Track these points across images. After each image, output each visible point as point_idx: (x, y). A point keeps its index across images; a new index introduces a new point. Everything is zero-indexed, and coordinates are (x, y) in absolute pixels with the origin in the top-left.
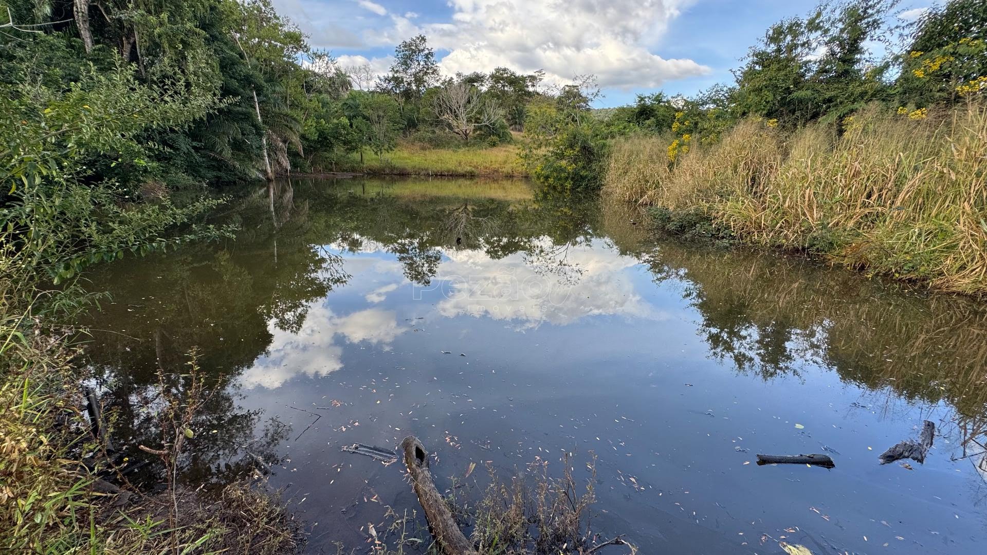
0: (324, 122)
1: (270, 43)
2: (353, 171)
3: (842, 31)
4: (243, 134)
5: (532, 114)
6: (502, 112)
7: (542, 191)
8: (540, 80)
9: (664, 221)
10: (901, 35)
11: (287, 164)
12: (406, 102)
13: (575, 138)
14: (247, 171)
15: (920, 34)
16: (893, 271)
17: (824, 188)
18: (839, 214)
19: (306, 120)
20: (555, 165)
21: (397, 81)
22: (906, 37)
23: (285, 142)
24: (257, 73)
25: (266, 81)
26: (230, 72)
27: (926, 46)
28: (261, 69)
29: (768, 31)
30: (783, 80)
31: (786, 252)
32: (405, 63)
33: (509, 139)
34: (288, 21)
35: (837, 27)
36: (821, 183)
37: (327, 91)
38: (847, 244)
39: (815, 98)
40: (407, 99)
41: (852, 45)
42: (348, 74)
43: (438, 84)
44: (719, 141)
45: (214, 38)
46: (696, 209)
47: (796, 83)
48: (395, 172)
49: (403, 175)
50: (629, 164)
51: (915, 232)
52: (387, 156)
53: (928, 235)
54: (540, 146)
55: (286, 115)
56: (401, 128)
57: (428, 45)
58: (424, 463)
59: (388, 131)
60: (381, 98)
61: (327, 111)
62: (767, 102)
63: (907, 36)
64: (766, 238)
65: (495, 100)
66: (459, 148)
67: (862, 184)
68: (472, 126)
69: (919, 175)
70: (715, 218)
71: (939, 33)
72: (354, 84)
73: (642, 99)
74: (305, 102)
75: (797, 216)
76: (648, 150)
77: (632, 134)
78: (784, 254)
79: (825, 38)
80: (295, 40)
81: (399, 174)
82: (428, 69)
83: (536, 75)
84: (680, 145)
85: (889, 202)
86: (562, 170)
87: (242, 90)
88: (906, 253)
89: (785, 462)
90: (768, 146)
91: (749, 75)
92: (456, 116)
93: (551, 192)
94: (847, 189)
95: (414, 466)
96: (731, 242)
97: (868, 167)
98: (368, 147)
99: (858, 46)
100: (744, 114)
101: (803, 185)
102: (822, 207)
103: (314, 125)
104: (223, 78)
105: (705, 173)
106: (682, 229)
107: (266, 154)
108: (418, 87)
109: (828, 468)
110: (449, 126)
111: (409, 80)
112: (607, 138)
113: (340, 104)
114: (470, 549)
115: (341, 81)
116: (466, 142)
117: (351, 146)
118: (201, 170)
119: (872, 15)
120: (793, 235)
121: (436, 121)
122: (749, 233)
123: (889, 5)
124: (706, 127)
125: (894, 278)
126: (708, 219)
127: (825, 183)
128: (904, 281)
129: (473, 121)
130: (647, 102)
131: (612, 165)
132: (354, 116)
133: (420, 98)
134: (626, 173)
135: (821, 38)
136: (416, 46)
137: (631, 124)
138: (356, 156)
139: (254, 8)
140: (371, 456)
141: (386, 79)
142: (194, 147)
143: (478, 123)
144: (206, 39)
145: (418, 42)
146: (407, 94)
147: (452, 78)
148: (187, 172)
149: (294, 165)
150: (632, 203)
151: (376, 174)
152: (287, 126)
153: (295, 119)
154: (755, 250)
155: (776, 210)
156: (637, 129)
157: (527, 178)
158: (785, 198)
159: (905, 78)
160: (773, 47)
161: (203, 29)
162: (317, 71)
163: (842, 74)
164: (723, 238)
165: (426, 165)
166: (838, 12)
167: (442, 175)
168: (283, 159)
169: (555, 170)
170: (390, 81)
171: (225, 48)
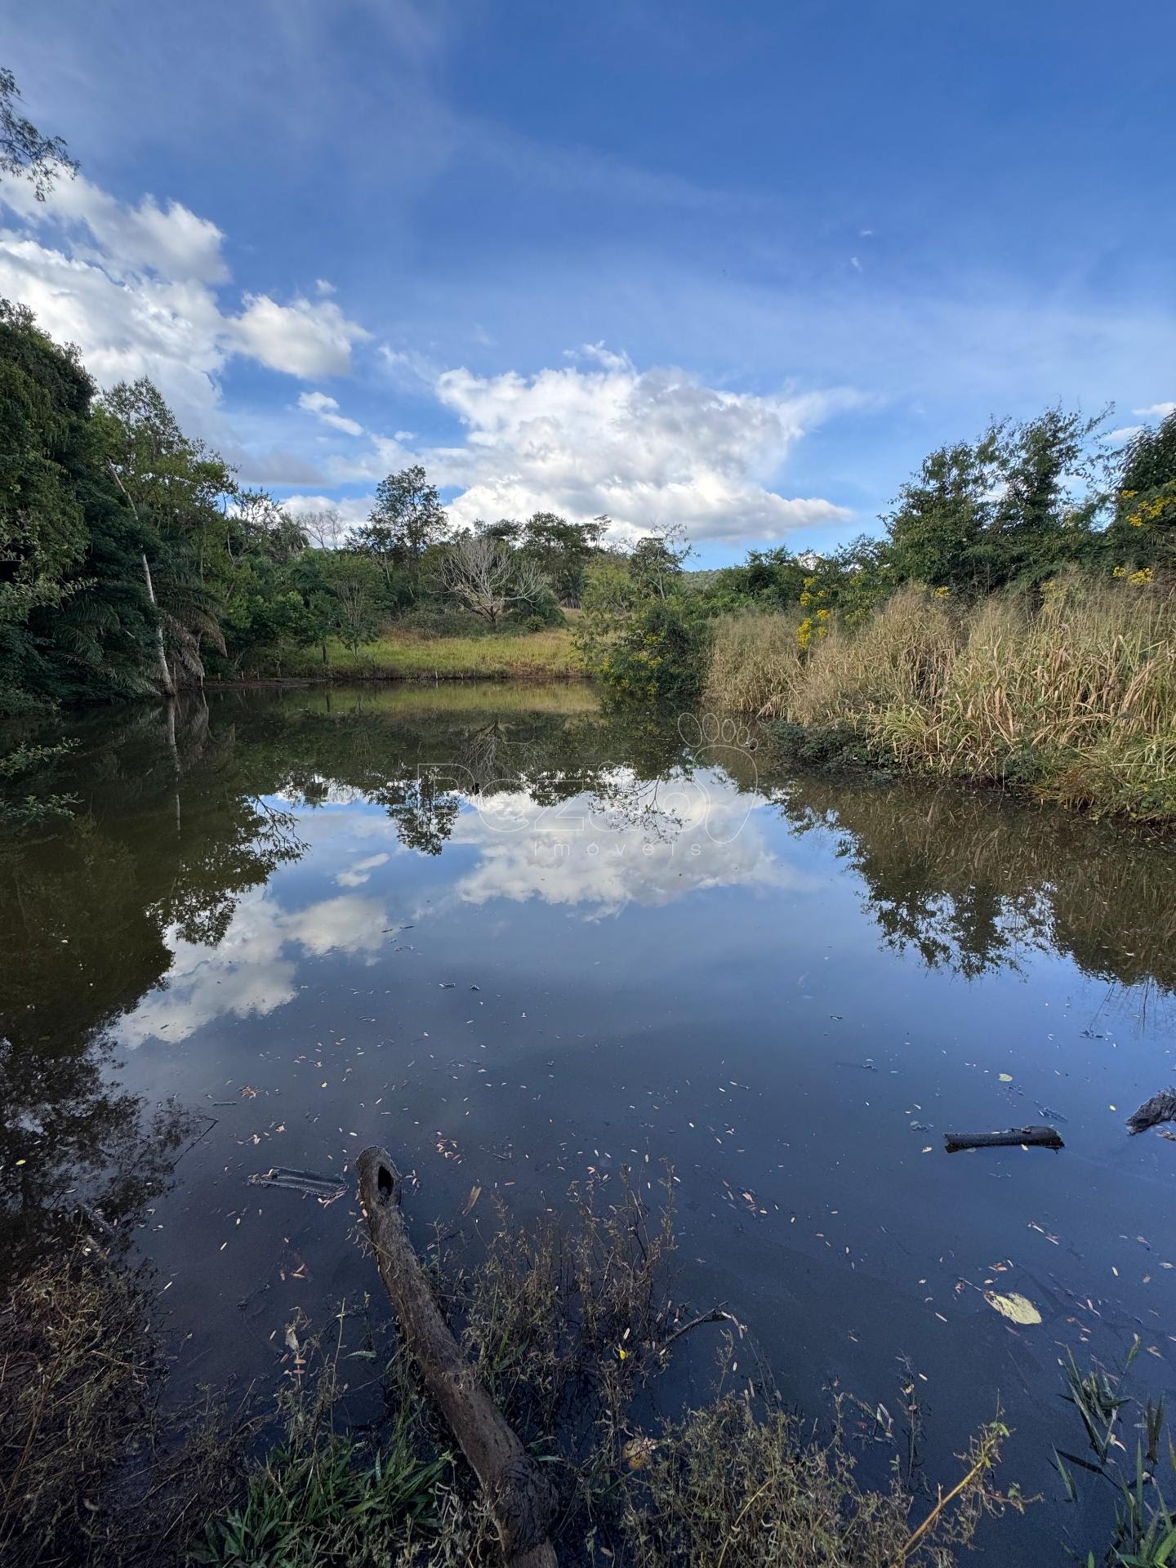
0: (262, 600)
1: (172, 480)
2: (310, 676)
3: (1026, 462)
4: (123, 623)
5: (593, 581)
6: (547, 579)
7: (612, 699)
8: (604, 530)
9: (795, 743)
10: (1106, 468)
11: (198, 668)
12: (395, 567)
13: (658, 617)
14: (129, 682)
15: (1131, 465)
16: (1128, 808)
17: (1021, 686)
18: (1046, 726)
19: (231, 597)
20: (630, 659)
21: (381, 535)
22: (1112, 471)
23: (195, 632)
24: (147, 527)
25: (164, 539)
26: (104, 526)
27: (1141, 482)
28: (156, 520)
29: (925, 461)
30: (952, 531)
31: (975, 785)
32: (393, 508)
33: (559, 620)
34: (202, 446)
35: (1019, 457)
36: (1016, 680)
37: (267, 552)
38: (1061, 769)
39: (999, 556)
40: (396, 562)
41: (1042, 481)
42: (302, 525)
43: (445, 539)
44: (869, 620)
45: (76, 474)
46: (840, 724)
47: (971, 536)
48: (380, 675)
49: (392, 679)
50: (741, 654)
51: (1151, 750)
52: (367, 651)
53: (1170, 753)
54: (606, 631)
55: (198, 591)
56: (388, 607)
57: (429, 481)
58: (392, 1198)
59: (366, 612)
60: (355, 561)
61: (266, 583)
62: (933, 562)
63: (1114, 468)
64: (946, 764)
65: (535, 562)
66: (482, 635)
67: (1073, 681)
68: (501, 601)
69: (1148, 667)
70: (870, 736)
71: (1156, 465)
72: (311, 540)
73: (756, 557)
74: (230, 570)
75: (985, 730)
76: (768, 634)
77: (743, 610)
78: (974, 789)
79: (1004, 472)
80: (215, 475)
81: (386, 679)
82: (428, 517)
83: (598, 522)
84: (814, 626)
85: (1113, 705)
86: (641, 666)
87: (123, 554)
88: (1142, 782)
89: (988, 1145)
90: (940, 625)
91: (904, 524)
92: (476, 586)
93: (627, 699)
94: (1052, 688)
95: (374, 1204)
96: (895, 772)
97: (1079, 655)
98: (335, 638)
99: (1051, 483)
100: (902, 579)
101: (990, 685)
102: (1021, 715)
103: (245, 605)
104: (90, 536)
105: (852, 667)
106: (822, 755)
107: (162, 654)
108: (415, 543)
109: (1056, 1149)
110: (466, 602)
111: (399, 533)
112: (707, 616)
113: (290, 571)
114: (459, 1362)
115: (290, 536)
116: (492, 625)
117: (306, 637)
118: (50, 682)
119: (1065, 439)
120: (984, 758)
121: (444, 595)
122: (921, 758)
123: (1085, 427)
124: (849, 598)
125: (1130, 820)
126: (860, 738)
127: (1023, 679)
128: (1144, 824)
129: (503, 593)
130: (764, 562)
131: (717, 657)
132: (312, 590)
133: (417, 560)
134: (737, 669)
135: (999, 472)
136: (410, 483)
137: (742, 595)
138: (314, 651)
139: (146, 427)
140: (300, 1190)
141: (363, 532)
142: (38, 647)
143: (511, 596)
144: (62, 475)
145: (412, 476)
146: (397, 554)
147: (467, 530)
148: (23, 686)
149: (211, 670)
150: (748, 715)
151: (347, 679)
152: (199, 608)
153: (212, 598)
154: (931, 783)
155: (955, 723)
156: (751, 602)
157: (588, 678)
158: (966, 704)
159: (1117, 528)
160: (933, 484)
161: (58, 460)
162: (250, 519)
163: (1033, 521)
164: (883, 766)
165: (430, 662)
166: (1017, 436)
167: (455, 678)
168: (192, 661)
169: (631, 667)
170: (369, 535)
171: (94, 488)
